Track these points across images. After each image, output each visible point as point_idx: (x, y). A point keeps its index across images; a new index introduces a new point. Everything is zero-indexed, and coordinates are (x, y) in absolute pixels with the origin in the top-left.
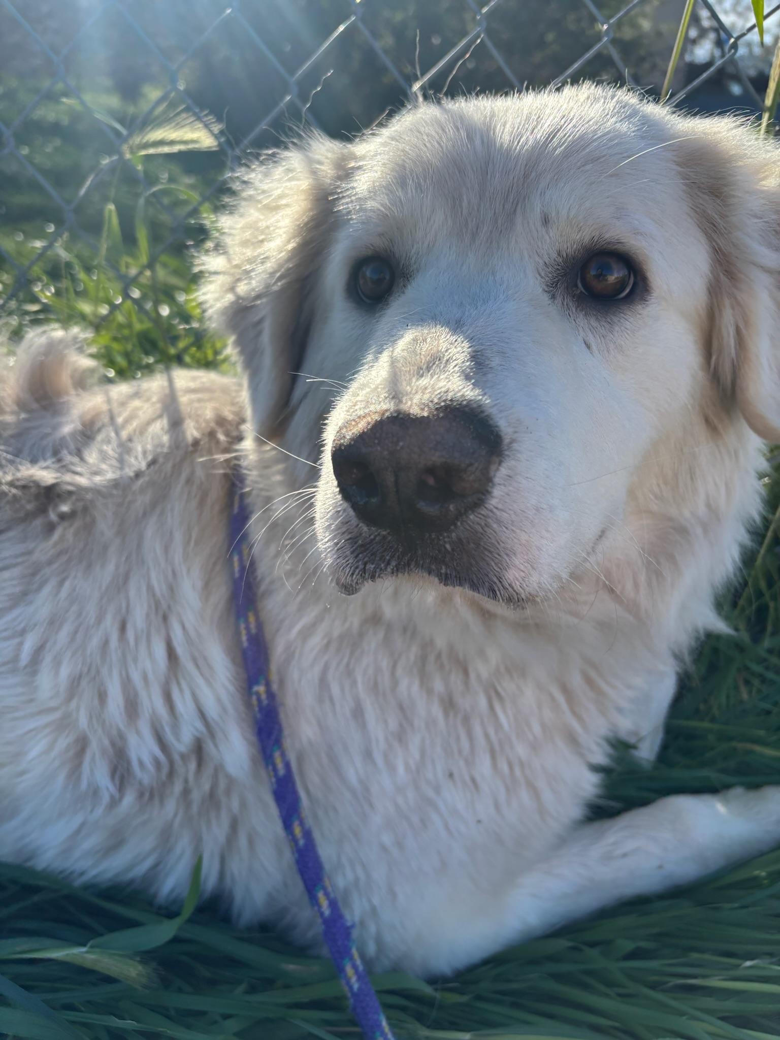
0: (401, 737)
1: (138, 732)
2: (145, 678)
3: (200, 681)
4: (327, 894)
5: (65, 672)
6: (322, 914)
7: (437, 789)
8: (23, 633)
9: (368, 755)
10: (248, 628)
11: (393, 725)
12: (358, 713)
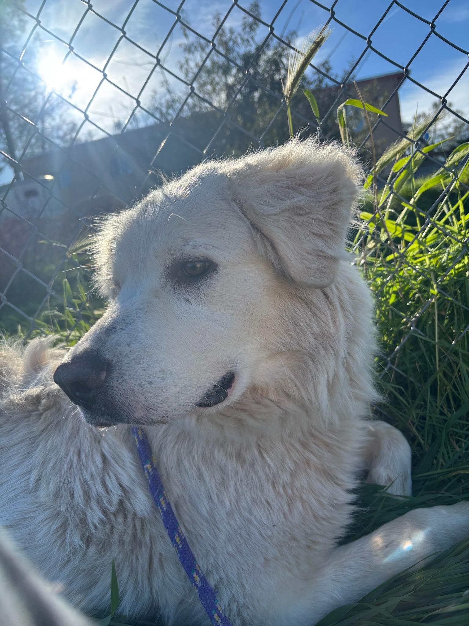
0: (223, 484)
1: (91, 508)
2: (92, 476)
3: (119, 469)
4: (198, 574)
5: (52, 486)
6: (197, 585)
7: (250, 512)
8: (30, 472)
9: (210, 498)
10: (138, 438)
11: (218, 478)
12: (200, 475)
